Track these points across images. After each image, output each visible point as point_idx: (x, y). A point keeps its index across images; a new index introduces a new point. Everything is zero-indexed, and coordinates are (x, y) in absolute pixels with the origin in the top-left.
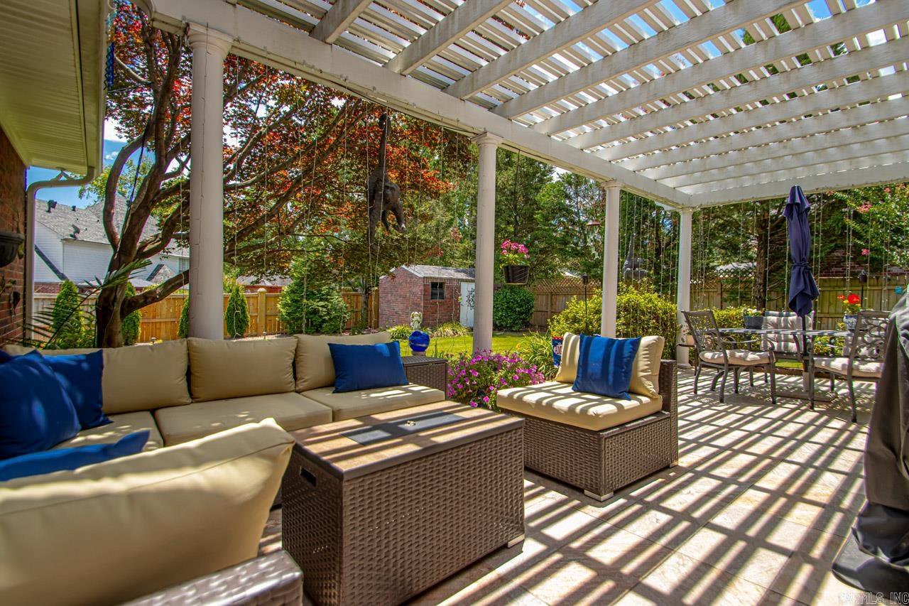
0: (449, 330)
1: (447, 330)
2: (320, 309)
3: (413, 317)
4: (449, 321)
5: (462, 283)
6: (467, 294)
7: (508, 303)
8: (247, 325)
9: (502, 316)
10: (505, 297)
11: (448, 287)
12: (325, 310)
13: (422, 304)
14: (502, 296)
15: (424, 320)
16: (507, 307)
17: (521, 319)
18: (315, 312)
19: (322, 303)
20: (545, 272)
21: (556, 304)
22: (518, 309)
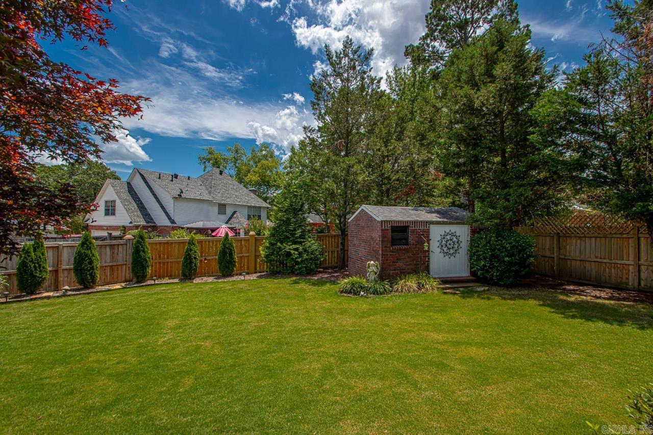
0: (412, 283)
1: (409, 283)
2: (292, 252)
3: (369, 267)
4: (415, 271)
5: (432, 226)
6: (439, 238)
7: (494, 250)
8: (235, 266)
9: (484, 266)
10: (489, 242)
11: (413, 231)
12: (296, 253)
13: (381, 252)
14: (483, 242)
15: (382, 269)
16: (492, 255)
17: (513, 271)
18: (288, 254)
19: (295, 246)
20: (547, 207)
21: (565, 247)
22: (506, 259)
